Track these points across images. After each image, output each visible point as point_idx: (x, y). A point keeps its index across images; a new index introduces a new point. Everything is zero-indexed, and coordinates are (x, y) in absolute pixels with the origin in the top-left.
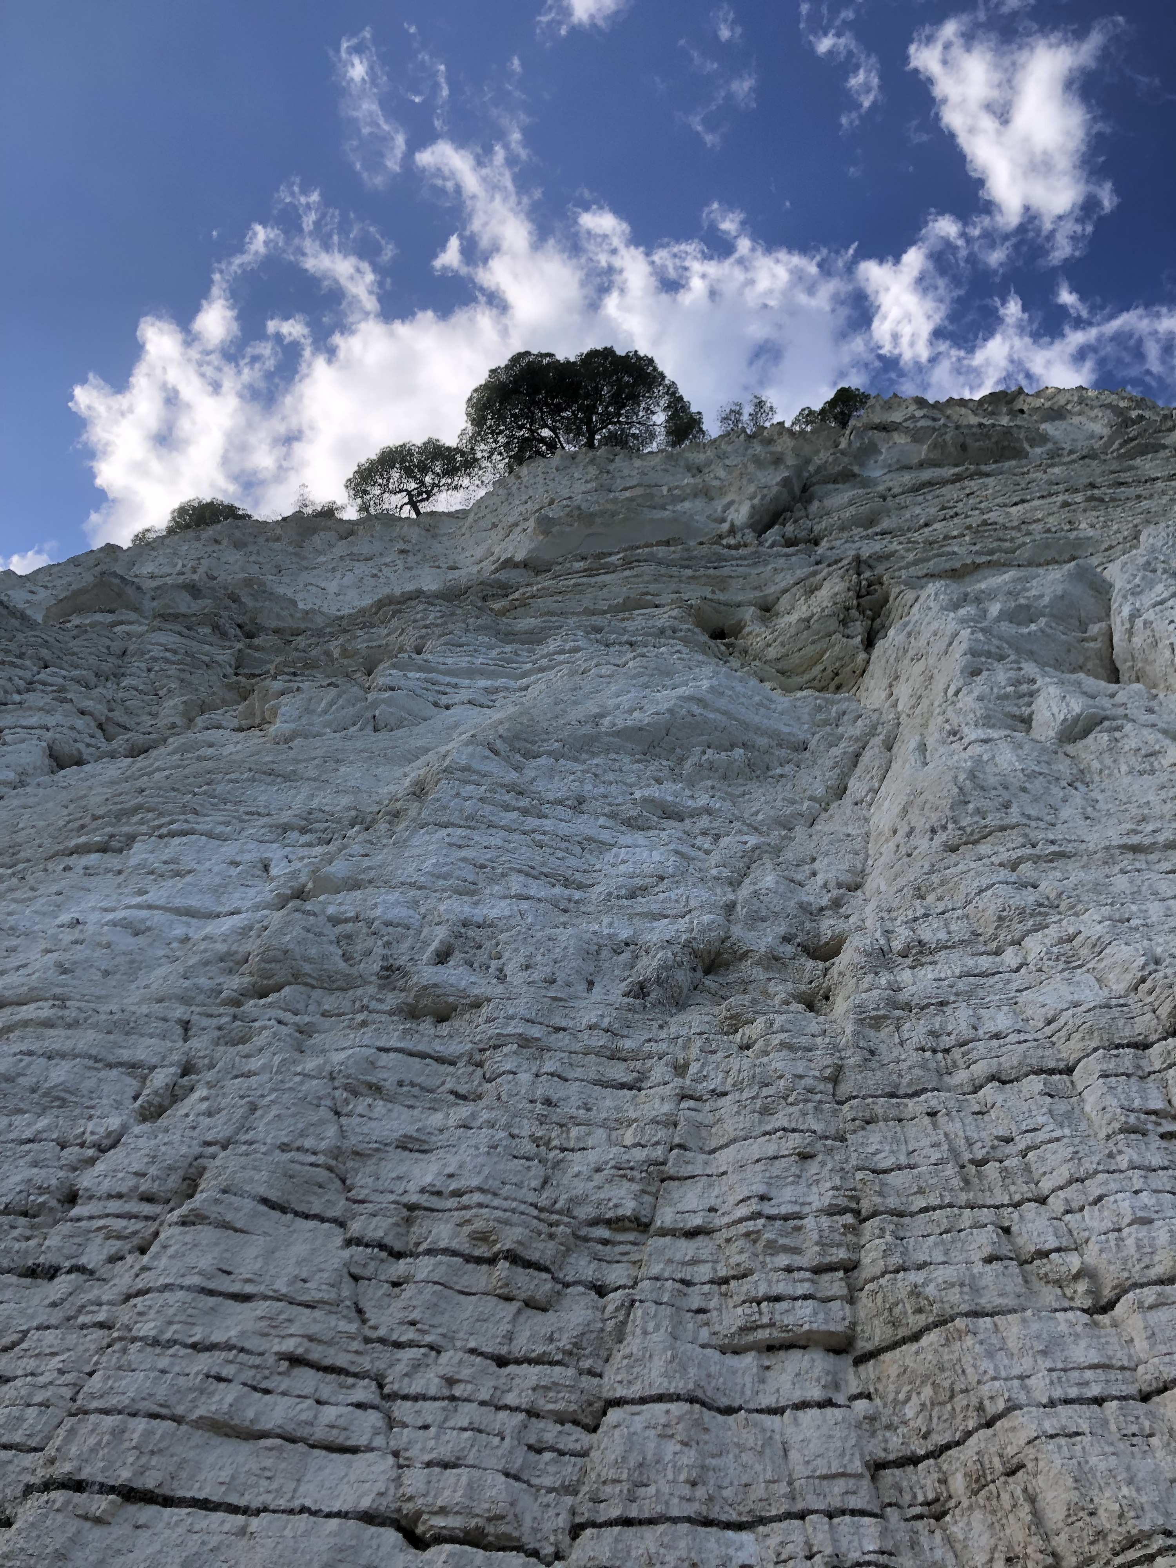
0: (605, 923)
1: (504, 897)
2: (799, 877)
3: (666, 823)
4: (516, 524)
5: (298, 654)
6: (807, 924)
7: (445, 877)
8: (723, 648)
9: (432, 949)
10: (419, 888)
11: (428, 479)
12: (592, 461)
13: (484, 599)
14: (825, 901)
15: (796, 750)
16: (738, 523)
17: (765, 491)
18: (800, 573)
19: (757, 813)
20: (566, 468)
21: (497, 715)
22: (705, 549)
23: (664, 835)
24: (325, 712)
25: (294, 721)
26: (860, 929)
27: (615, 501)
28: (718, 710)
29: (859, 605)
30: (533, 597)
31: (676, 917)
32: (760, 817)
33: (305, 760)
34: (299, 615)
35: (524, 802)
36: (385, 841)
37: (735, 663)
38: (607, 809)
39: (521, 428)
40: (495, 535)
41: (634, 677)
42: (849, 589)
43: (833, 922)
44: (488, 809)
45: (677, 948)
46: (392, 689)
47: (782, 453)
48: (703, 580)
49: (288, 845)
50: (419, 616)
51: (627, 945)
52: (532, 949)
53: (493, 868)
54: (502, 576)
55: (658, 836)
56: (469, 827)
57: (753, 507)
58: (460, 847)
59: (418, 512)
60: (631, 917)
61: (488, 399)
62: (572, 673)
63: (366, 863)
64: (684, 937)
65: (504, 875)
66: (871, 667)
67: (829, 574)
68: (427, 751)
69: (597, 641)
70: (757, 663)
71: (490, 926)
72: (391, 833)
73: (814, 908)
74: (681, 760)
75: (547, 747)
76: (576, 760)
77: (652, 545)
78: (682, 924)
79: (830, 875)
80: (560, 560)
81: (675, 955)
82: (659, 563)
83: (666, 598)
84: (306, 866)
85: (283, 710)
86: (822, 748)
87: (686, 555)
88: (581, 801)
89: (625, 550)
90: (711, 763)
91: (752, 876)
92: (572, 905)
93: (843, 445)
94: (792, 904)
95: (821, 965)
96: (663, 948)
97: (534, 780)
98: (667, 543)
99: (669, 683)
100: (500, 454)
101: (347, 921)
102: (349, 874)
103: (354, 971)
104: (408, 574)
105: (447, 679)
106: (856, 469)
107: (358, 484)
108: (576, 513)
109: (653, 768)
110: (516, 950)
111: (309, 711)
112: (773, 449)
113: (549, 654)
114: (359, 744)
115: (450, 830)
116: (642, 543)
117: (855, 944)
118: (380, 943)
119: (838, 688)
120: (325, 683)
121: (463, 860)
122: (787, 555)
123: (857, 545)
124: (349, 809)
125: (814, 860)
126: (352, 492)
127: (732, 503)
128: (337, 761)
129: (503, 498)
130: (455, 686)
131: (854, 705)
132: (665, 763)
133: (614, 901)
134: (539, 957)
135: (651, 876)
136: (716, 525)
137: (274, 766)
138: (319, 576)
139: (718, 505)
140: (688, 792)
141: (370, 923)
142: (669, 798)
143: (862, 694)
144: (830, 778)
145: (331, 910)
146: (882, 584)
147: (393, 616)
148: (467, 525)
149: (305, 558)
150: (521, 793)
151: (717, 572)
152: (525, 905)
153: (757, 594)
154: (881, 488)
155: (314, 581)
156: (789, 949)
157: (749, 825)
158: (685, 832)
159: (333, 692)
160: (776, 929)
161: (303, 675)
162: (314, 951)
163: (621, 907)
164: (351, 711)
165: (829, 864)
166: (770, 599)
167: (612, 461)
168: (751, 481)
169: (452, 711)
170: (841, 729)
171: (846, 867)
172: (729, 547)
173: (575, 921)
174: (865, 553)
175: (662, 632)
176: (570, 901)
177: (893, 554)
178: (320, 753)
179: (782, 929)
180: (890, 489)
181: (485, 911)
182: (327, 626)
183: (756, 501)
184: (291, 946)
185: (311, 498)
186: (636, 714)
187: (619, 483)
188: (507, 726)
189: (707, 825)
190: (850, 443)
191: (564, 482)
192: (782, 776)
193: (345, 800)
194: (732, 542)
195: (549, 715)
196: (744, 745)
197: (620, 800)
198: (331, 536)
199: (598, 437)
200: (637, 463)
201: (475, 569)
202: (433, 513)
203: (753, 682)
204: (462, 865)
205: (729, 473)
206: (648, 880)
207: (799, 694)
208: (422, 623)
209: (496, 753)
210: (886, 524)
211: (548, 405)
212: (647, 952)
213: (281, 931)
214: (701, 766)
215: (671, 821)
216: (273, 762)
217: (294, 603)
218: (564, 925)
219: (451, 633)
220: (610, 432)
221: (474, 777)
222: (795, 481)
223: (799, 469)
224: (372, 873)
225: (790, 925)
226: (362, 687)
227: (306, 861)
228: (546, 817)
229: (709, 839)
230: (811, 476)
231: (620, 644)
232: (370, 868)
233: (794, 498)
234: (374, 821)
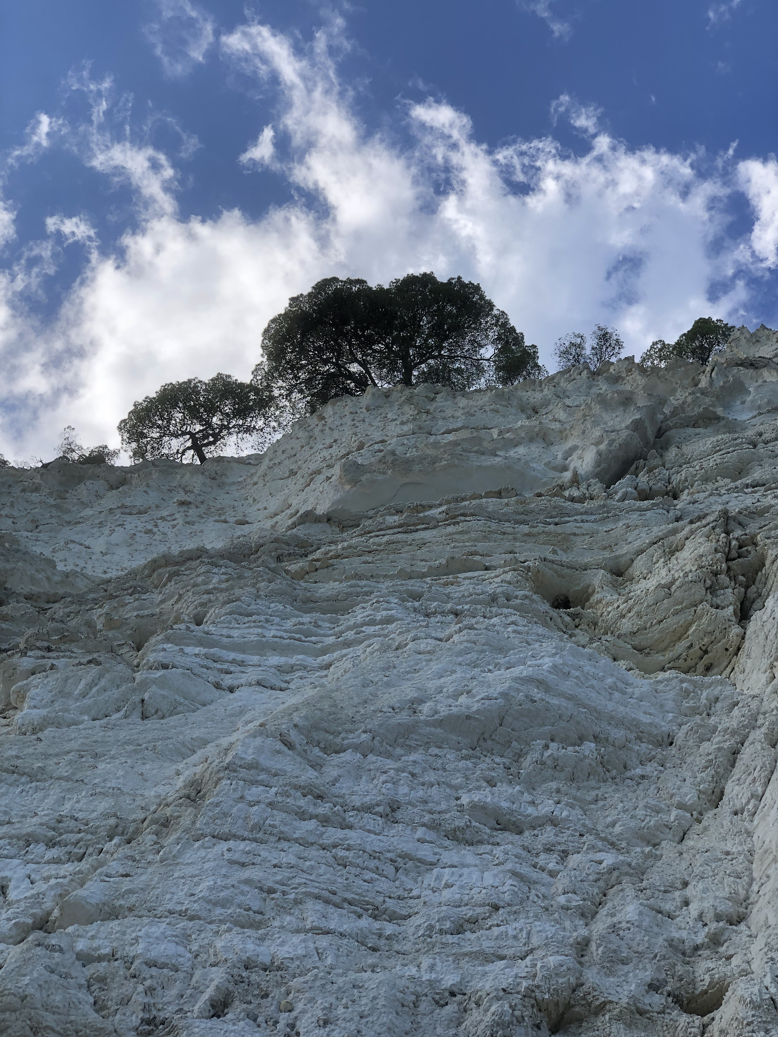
0: (424, 966)
1: (298, 931)
2: (668, 906)
3: (500, 836)
4: (319, 472)
5: (54, 624)
6: (678, 967)
7: (224, 903)
8: (567, 619)
9: (206, 996)
10: (192, 918)
11: (215, 420)
12: (409, 400)
13: (279, 559)
14: (701, 938)
15: (659, 744)
16: (581, 471)
17: (613, 436)
18: (657, 531)
19: (613, 824)
20: (378, 407)
21: (291, 700)
22: (544, 502)
23: (498, 851)
24: (84, 695)
25: (44, 707)
26: (745, 973)
27: (436, 445)
28: (562, 695)
29: (729, 569)
30: (337, 556)
31: (514, 958)
32: (618, 829)
33: (57, 755)
34: (57, 578)
35: (323, 809)
36: (150, 857)
37: (582, 637)
38: (427, 818)
39: (326, 362)
40: (293, 485)
41: (461, 653)
42: (716, 551)
43: (711, 965)
44: (279, 817)
45: (516, 999)
46: (165, 667)
47: (632, 392)
48: (542, 538)
49: (32, 861)
50: (200, 579)
51: (453, 994)
52: (332, 999)
53: (284, 893)
54: (300, 532)
55: (490, 853)
56: (255, 840)
57: (599, 454)
58: (243, 865)
59: (202, 458)
60: (457, 958)
61: (289, 330)
62: (385, 649)
63: (126, 884)
64: (525, 984)
65: (297, 902)
66: (747, 644)
67: (692, 532)
68: (205, 743)
69: (415, 610)
70: (609, 637)
71: (279, 969)
72: (158, 847)
73: (687, 946)
74: (519, 756)
75: (352, 739)
76: (389, 756)
77: (481, 497)
78: (522, 967)
79: (706, 904)
80: (371, 513)
81: (513, 1008)
82: (490, 518)
83: (498, 559)
84: (52, 888)
85: (33, 692)
86: (691, 743)
87: (521, 508)
88: (394, 807)
89: (448, 502)
90: (555, 759)
91: (609, 905)
92: (383, 941)
93: (704, 383)
94: (660, 941)
95: (697, 1020)
96: (498, 999)
97: (336, 780)
98: (499, 495)
99: (502, 661)
100: (301, 391)
101: (100, 959)
102: (104, 899)
103: (108, 1024)
104: (189, 529)
105: (232, 655)
106: (720, 411)
107: (133, 426)
108: (390, 458)
109: (483, 766)
110: (312, 1000)
111: (63, 694)
112: (621, 388)
113: (356, 626)
114: (123, 735)
115: (231, 843)
116: (469, 494)
117: (739, 992)
118: (141, 988)
119: (708, 668)
120: (84, 660)
121: (247, 882)
122: (640, 510)
123: (725, 498)
124: (106, 816)
125: (685, 884)
126: (126, 435)
127: (574, 448)
128: (96, 756)
129: (303, 441)
130: (242, 664)
131: (728, 690)
132: (498, 760)
133: (436, 937)
134: (341, 1010)
135: (483, 905)
136: (557, 474)
137: (18, 762)
138: (83, 532)
139: (559, 451)
140: (527, 797)
141: (129, 962)
142: (504, 804)
143: (738, 677)
144: (703, 781)
145: (81, 945)
146: (756, 544)
147: (169, 580)
148: (260, 473)
149: (68, 511)
150: (320, 797)
151: (559, 529)
152: (323, 942)
153: (607, 554)
154: (750, 433)
155: (76, 538)
156: (657, 1000)
157: (604, 839)
158: (524, 848)
159: (94, 670)
160: (641, 974)
161: (58, 650)
162: (58, 998)
163: (445, 945)
164: (116, 693)
165: (704, 891)
166: (623, 560)
167: (433, 400)
168: (596, 424)
169: (237, 694)
170: (713, 720)
171: (725, 893)
172: (572, 499)
173: (386, 964)
174: (734, 507)
175: (494, 599)
176: (380, 936)
177: (768, 509)
178: (74, 745)
179: (648, 975)
180: (761, 435)
181: (273, 950)
182: (90, 591)
183: (603, 447)
184: (30, 991)
185: (78, 442)
186: (463, 699)
187: (441, 425)
188: (304, 712)
189: (552, 838)
190: (712, 382)
191: (376, 423)
192: (643, 777)
193: (103, 805)
194: (576, 493)
195: (356, 700)
196: (596, 738)
197: (443, 806)
198: (99, 485)
199: (415, 373)
200: (462, 402)
201: (268, 524)
202: (220, 459)
203: (605, 660)
204: (246, 888)
205: (570, 415)
206: (479, 910)
207: (661, 676)
208: (203, 588)
209: (290, 746)
210: (757, 474)
211: (358, 337)
212: (478, 1004)
213: (19, 971)
214: (543, 763)
215: (507, 834)
216: (18, 757)
217: (52, 564)
218: (373, 967)
219: (238, 599)
220: (430, 367)
221: (263, 777)
222: (647, 424)
223: (652, 412)
224: (133, 899)
225: (658, 969)
226: (129, 664)
227: (53, 881)
228: (351, 827)
229: (555, 857)
230: (666, 419)
231: (443, 613)
232: (131, 892)
233: (647, 444)
234: (137, 832)
